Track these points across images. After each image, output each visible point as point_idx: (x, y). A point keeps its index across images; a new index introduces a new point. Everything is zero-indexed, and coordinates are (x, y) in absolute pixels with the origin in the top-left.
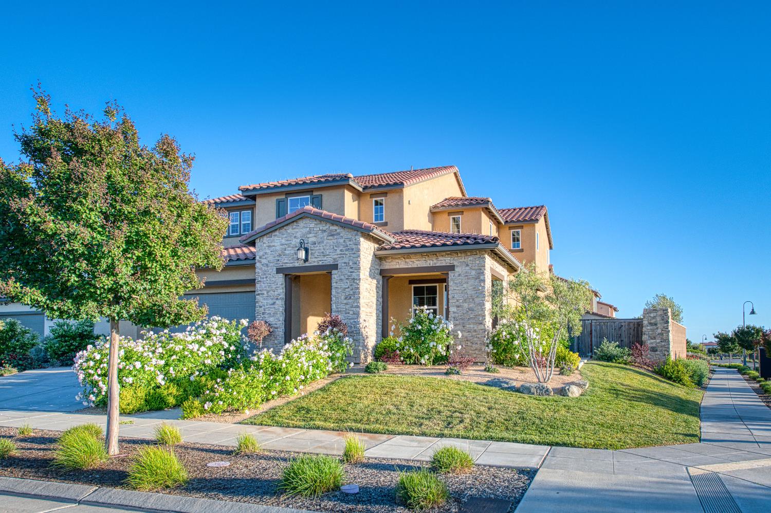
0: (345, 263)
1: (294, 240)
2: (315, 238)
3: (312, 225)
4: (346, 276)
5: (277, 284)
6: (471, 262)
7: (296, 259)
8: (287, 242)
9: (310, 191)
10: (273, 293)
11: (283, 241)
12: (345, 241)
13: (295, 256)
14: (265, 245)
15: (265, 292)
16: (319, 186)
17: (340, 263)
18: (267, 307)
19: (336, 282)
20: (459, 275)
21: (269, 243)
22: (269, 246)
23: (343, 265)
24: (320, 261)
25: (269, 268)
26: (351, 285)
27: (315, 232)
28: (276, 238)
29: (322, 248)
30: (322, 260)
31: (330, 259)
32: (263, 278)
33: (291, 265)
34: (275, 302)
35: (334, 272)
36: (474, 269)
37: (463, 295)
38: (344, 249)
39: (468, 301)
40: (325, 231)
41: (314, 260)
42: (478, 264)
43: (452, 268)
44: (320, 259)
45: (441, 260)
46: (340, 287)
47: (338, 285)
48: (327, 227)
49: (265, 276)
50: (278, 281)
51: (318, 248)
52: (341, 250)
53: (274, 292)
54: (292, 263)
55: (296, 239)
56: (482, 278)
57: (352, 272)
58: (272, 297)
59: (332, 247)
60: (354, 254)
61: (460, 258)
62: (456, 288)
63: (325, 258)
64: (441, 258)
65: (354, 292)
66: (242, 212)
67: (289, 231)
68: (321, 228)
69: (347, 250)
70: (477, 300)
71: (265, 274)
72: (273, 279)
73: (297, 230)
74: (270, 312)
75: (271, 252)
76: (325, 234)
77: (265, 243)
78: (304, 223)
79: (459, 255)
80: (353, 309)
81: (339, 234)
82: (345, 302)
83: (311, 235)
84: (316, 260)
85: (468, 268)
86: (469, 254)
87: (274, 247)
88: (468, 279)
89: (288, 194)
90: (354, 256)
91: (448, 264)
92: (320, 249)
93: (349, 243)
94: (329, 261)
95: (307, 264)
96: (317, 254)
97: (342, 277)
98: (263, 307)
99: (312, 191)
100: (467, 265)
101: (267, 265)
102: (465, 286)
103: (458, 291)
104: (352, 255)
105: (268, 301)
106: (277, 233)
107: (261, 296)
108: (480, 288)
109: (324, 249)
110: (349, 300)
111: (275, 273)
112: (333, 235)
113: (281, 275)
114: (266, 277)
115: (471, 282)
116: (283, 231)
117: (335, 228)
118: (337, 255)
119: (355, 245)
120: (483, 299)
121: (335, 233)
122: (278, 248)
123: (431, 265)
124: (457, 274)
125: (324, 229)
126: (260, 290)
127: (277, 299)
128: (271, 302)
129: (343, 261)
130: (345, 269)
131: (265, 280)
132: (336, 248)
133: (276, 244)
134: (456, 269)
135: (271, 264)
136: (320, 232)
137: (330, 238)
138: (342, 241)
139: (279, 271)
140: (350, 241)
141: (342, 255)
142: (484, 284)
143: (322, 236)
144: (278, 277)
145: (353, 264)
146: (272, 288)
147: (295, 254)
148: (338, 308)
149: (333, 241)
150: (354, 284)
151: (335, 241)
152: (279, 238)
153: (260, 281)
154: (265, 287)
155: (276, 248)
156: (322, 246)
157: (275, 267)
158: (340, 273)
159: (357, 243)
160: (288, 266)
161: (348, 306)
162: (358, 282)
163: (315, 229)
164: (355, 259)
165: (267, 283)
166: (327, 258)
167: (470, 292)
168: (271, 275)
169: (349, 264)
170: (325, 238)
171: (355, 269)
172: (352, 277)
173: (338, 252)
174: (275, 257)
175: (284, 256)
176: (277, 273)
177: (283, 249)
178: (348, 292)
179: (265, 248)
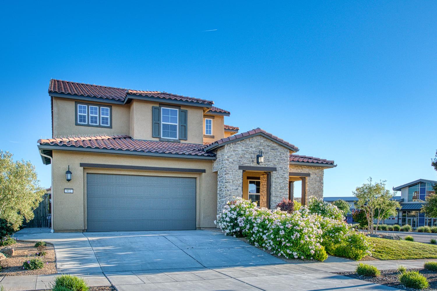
2: (264, 149)
3: (262, 141)
4: (281, 175)
6: (318, 173)
7: (252, 161)
8: (246, 149)
9: (178, 106)
10: (237, 182)
11: (244, 148)
13: (251, 159)
14: (231, 149)
15: (231, 181)
16: (191, 104)
17: (278, 167)
18: (233, 191)
19: (275, 179)
20: (312, 179)
21: (234, 148)
22: (234, 151)
23: (279, 168)
24: (266, 164)
25: (234, 165)
26: (284, 181)
27: (264, 146)
28: (239, 145)
29: (267, 157)
31: (272, 164)
32: (230, 172)
33: (249, 165)
34: (238, 188)
35: (274, 172)
36: (319, 177)
37: (314, 190)
38: (280, 159)
39: (315, 193)
40: (269, 146)
41: (263, 163)
42: (321, 174)
43: (309, 175)
44: (266, 163)
45: (304, 170)
46: (277, 182)
47: (277, 180)
48: (271, 144)
49: (231, 170)
51: (265, 156)
52: (279, 160)
55: (252, 149)
56: (322, 182)
57: (284, 174)
58: (236, 185)
59: (273, 156)
60: (285, 163)
61: (313, 170)
62: (311, 186)
63: (269, 163)
64: (304, 169)
65: (285, 186)
66: (101, 108)
67: (247, 142)
68: (267, 144)
69: (281, 160)
70: (319, 193)
72: (237, 173)
73: (253, 143)
74: (234, 194)
75: (235, 154)
76: (270, 148)
77: (231, 148)
78: (257, 138)
79: (312, 168)
80: (284, 195)
81: (277, 149)
82: (280, 191)
83: (261, 147)
85: (316, 176)
86: (317, 168)
87: (237, 152)
88: (316, 181)
89: (162, 104)
90: (286, 164)
91: (307, 173)
93: (283, 156)
94: (271, 165)
95: (259, 166)
97: (279, 176)
98: (230, 191)
99: (180, 106)
100: (316, 174)
101: (233, 163)
102: (314, 185)
103: (311, 188)
105: (233, 187)
106: (239, 142)
107: (228, 183)
108: (321, 187)
109: (268, 157)
110: (282, 190)
111: (238, 169)
112: (273, 149)
113: (241, 171)
115: (317, 183)
116: (243, 141)
117: (275, 145)
118: (276, 162)
119: (286, 157)
120: (322, 193)
121: (275, 148)
122: (240, 152)
123: (299, 172)
124: (311, 179)
125: (269, 144)
126: (228, 179)
128: (235, 188)
129: (280, 166)
130: (280, 171)
131: (231, 172)
132: (275, 158)
133: (239, 150)
134: (311, 176)
135: (235, 163)
136: (266, 146)
137: (272, 151)
138: (279, 154)
139: (240, 167)
140: (283, 154)
142: (323, 185)
143: (267, 149)
144: (239, 171)
145: (285, 168)
146: (236, 178)
147: (251, 158)
148: (276, 194)
149: (274, 153)
150: (285, 181)
151: (275, 153)
152: (241, 146)
153: (228, 173)
154: (231, 178)
155: (239, 152)
156: (268, 155)
157: (238, 165)
158: (277, 173)
159: (287, 157)
160: (247, 165)
161: (282, 194)
162: (287, 179)
163: (263, 144)
164: (286, 166)
165: (233, 175)
166: (270, 163)
167: (317, 189)
168: (235, 170)
169: (283, 168)
170: (270, 150)
171: (286, 172)
172: (284, 177)
173: (277, 160)
174: (238, 158)
175: (244, 158)
176: (239, 169)
177: (243, 153)
178: (282, 185)
179: (232, 151)
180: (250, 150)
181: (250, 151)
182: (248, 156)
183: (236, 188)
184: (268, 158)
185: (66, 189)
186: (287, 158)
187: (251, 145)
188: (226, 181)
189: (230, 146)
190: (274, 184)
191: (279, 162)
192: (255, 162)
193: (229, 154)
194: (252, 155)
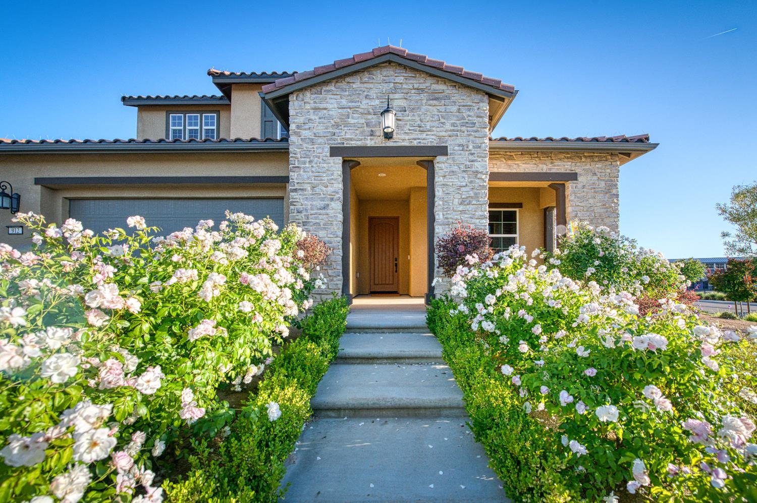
0: (459, 145)
1: (365, 101)
2: (405, 101)
3: (400, 79)
5: (332, 174)
6: (600, 170)
7: (369, 134)
8: (350, 104)
10: (325, 189)
11: (344, 102)
12: (459, 109)
13: (365, 129)
14: (308, 106)
15: (308, 187)
17: (451, 145)
18: (313, 212)
19: (444, 177)
20: (584, 187)
21: (315, 102)
22: (316, 109)
23: (456, 148)
24: (415, 139)
25: (315, 146)
26: (471, 182)
27: (405, 91)
28: (329, 96)
29: (417, 119)
30: (419, 139)
31: (433, 137)
32: (305, 163)
33: (359, 143)
34: (328, 205)
35: (440, 159)
36: (604, 180)
37: (588, 213)
38: (458, 122)
39: (595, 221)
40: (422, 90)
41: (403, 136)
42: (609, 174)
43: (573, 176)
44: (416, 137)
45: (558, 165)
46: (451, 184)
47: (447, 181)
48: (428, 84)
49: (308, 160)
50: (334, 169)
51: (409, 118)
52: (453, 125)
53: (327, 187)
54: (361, 140)
55: (367, 101)
56: (614, 191)
57: (472, 161)
58: (322, 196)
59: (436, 117)
60: (476, 131)
61: (584, 164)
62: (580, 204)
64: (558, 163)
65: (476, 194)
66: (204, 115)
67: (354, 86)
68: (416, 86)
69: (463, 125)
71: (307, 156)
72: (325, 165)
73: (371, 86)
74: (318, 221)
75: (320, 118)
76: (424, 96)
77: (308, 102)
78: (385, 73)
79: (583, 159)
80: (474, 221)
81: (448, 98)
82: (461, 208)
83: (397, 96)
84: (407, 137)
85: (595, 178)
86: (597, 159)
87: (325, 111)
88: (595, 192)
90: (477, 134)
91: (568, 171)
92: (413, 120)
93: (468, 113)
94: (429, 140)
95: (390, 143)
96: (408, 127)
97: (455, 168)
98: (304, 213)
100: (595, 174)
101: (312, 142)
102: (591, 201)
103: (582, 208)
104: (472, 133)
105: (314, 203)
106: (331, 87)
108: (613, 205)
109: (421, 121)
110: (468, 207)
111: (328, 154)
112: (436, 99)
113: (339, 160)
114: (310, 162)
115: (600, 196)
116: (343, 85)
117: (441, 87)
118: (446, 131)
119: (478, 117)
120: (616, 220)
121: (441, 96)
122: (335, 113)
123: (545, 171)
124: (580, 186)
125: (422, 86)
126: (298, 183)
127: (332, 199)
128: (319, 203)
129: (458, 142)
130: (460, 154)
131: (307, 165)
132: (442, 120)
133: (329, 106)
134: (580, 179)
135: (320, 140)
136: (413, 91)
137: (431, 102)
138: (454, 109)
139: (335, 151)
140: (469, 110)
141: (454, 134)
142: (618, 200)
143: (418, 98)
144: (331, 161)
145: (474, 147)
146: (321, 180)
147: (368, 125)
148: (447, 219)
149: (438, 108)
150: (477, 181)
151: (442, 108)
152: (335, 97)
153: (298, 167)
154: (308, 178)
155: (331, 113)
156: (419, 116)
157: (328, 144)
158: (450, 161)
159: (482, 115)
160: (354, 143)
161: (466, 216)
162: (484, 177)
163: (404, 86)
164: (478, 141)
165: (313, 172)
166: (427, 135)
167: (598, 210)
168: (319, 158)
169: (467, 147)
170: (424, 102)
171: (478, 156)
172: (473, 169)
173: (448, 126)
174: (327, 129)
175: (344, 127)
176: (331, 156)
177: (343, 115)
178: (466, 192)
179: (309, 112)
180: (364, 104)
181: (362, 107)
182: (356, 121)
183: (322, 203)
184: (419, 122)
185: (11, 227)
186: (480, 120)
187: (365, 93)
188: (293, 188)
189: (303, 100)
190: (441, 190)
191: (454, 130)
192: (378, 134)
193: (301, 120)
194: (370, 117)
